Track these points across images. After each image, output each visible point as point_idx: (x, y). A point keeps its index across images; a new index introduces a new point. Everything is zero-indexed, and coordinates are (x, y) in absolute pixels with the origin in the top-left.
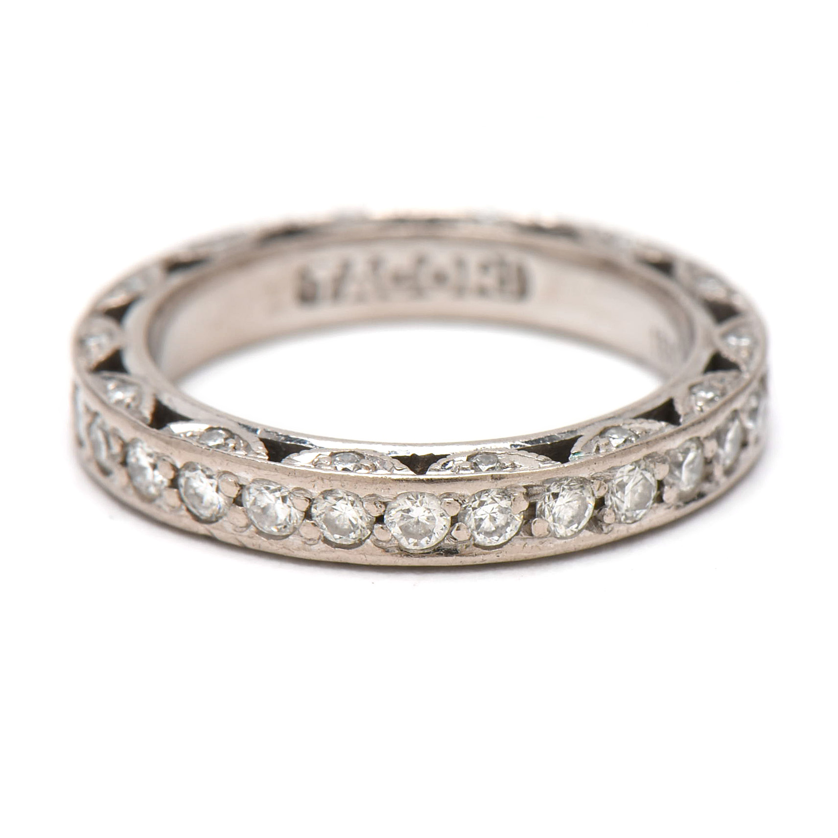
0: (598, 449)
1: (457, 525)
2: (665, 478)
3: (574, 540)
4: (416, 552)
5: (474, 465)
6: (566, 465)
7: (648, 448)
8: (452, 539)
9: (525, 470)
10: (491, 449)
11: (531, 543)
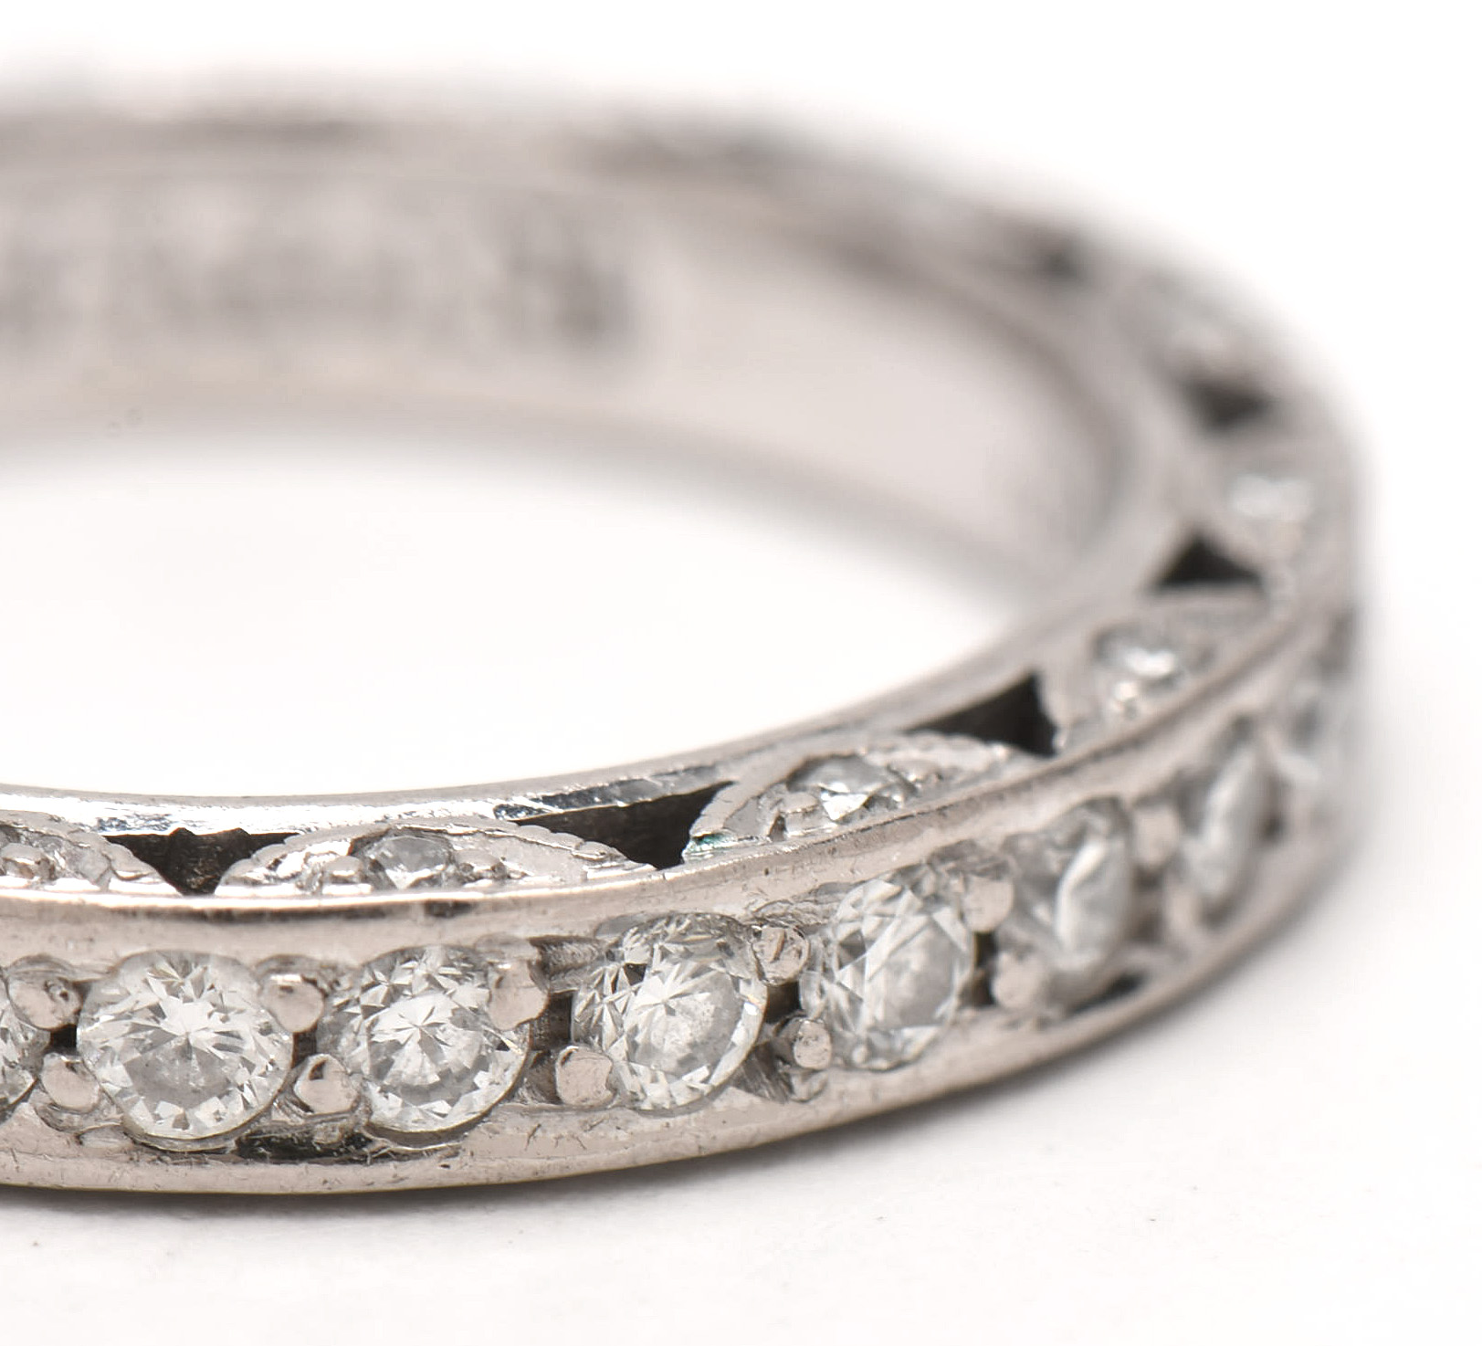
0: (779, 827)
1: (313, 1060)
2: (999, 926)
3: (695, 1119)
4: (179, 1147)
5: (371, 870)
6: (671, 874)
7: (942, 827)
8: (295, 1108)
9: (537, 887)
10: (433, 818)
11: (556, 1126)
